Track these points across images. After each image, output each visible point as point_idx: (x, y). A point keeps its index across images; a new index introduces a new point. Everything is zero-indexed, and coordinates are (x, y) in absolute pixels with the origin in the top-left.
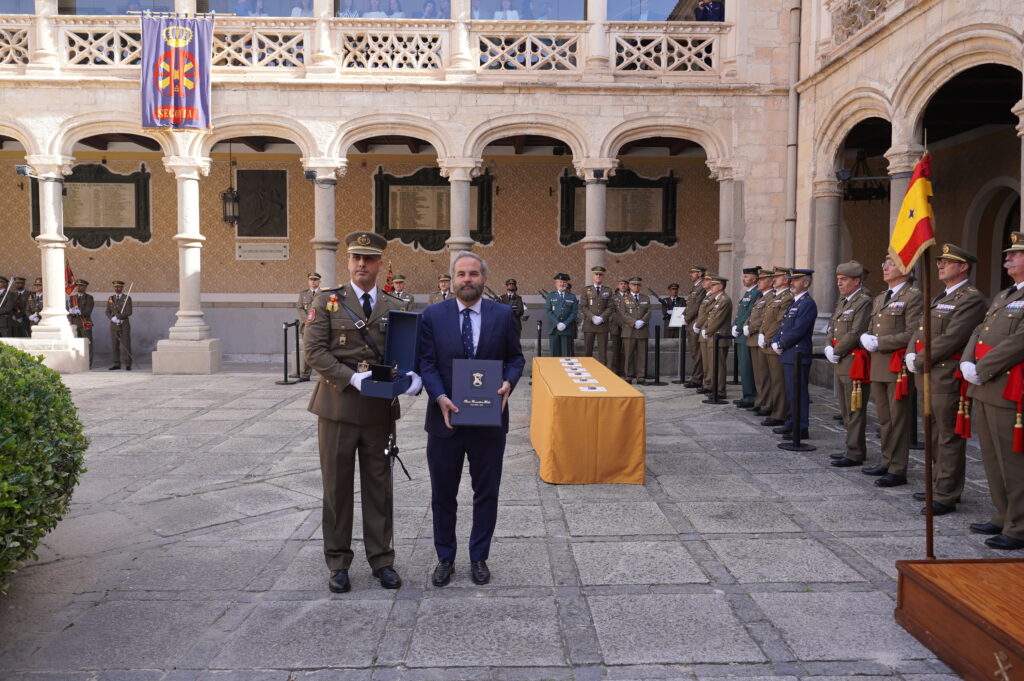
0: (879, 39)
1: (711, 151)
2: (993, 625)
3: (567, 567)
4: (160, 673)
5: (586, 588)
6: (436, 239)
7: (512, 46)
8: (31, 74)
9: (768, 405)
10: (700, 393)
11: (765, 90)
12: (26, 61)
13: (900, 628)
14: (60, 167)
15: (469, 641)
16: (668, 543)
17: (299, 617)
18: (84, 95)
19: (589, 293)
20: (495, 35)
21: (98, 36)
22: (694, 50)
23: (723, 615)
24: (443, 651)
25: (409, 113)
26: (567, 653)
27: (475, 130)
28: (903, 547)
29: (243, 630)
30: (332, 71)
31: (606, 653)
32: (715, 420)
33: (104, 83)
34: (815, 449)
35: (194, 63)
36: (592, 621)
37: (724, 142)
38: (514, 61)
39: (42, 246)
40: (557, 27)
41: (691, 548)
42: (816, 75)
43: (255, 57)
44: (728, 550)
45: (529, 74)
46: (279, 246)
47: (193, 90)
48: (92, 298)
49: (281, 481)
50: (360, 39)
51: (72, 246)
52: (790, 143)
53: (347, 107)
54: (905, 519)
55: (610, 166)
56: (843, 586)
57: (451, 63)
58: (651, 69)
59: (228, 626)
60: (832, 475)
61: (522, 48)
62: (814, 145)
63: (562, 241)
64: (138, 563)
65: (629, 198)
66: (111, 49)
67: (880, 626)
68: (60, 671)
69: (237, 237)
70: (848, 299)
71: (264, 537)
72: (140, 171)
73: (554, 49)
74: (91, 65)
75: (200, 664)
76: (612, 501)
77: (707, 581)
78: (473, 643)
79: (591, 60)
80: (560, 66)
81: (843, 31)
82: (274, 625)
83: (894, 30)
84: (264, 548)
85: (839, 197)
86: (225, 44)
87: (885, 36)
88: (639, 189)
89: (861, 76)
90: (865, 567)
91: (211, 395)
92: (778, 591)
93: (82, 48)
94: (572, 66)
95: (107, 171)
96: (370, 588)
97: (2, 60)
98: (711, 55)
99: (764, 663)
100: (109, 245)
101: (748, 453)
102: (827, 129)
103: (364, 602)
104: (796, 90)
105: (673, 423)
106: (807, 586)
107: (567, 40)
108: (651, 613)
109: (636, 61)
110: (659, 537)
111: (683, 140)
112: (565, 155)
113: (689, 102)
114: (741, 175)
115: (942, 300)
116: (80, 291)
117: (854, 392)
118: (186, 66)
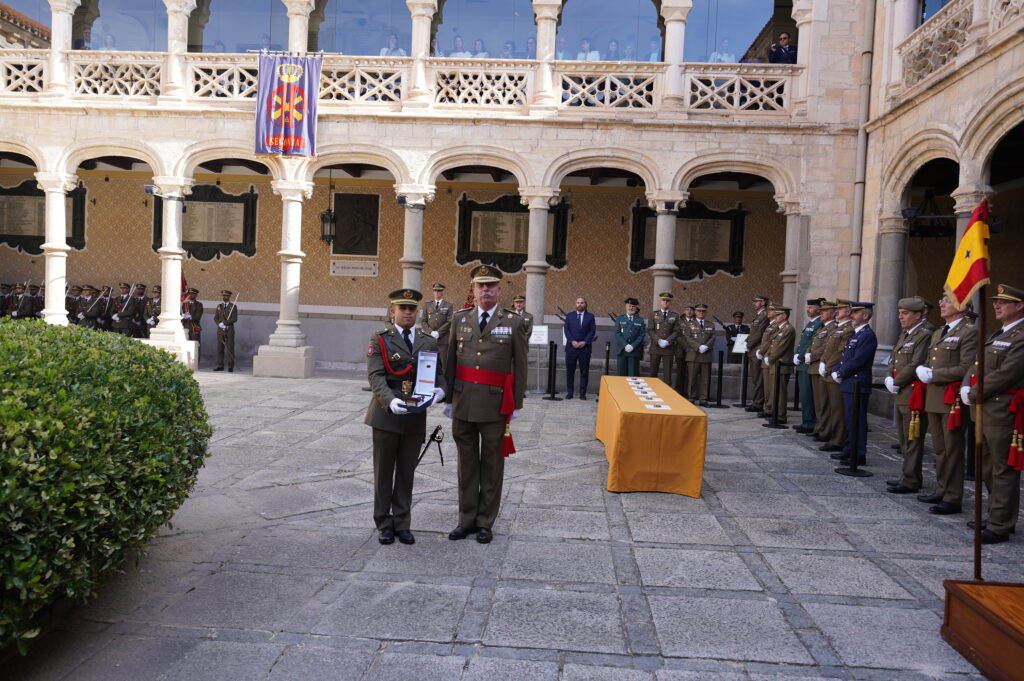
0: (950, 83)
1: (779, 187)
3: (630, 568)
4: (269, 634)
5: (647, 588)
6: (513, 262)
7: (592, 85)
8: (163, 104)
9: (827, 431)
10: (760, 417)
11: (835, 129)
12: (157, 93)
13: (946, 644)
14: (182, 187)
15: (539, 627)
16: (724, 553)
17: (388, 596)
18: (206, 124)
19: (656, 317)
20: (577, 74)
21: (220, 72)
22: (766, 90)
23: (775, 620)
24: (516, 634)
25: (495, 146)
26: (628, 643)
27: (554, 161)
29: (339, 603)
30: (425, 105)
31: (664, 645)
32: (774, 443)
33: (224, 114)
34: (871, 475)
35: (303, 97)
36: (651, 617)
37: (793, 180)
38: (594, 99)
39: (162, 257)
40: (635, 67)
41: (747, 559)
42: (885, 117)
43: (357, 92)
44: (782, 563)
45: (607, 111)
46: (370, 264)
47: (302, 121)
48: (201, 305)
50: (452, 77)
52: (858, 181)
53: (438, 138)
54: (957, 545)
55: (681, 198)
56: (892, 602)
57: (535, 100)
59: (326, 599)
60: (887, 501)
61: (602, 86)
62: (882, 184)
63: (632, 267)
64: (247, 540)
65: (698, 228)
66: (231, 83)
67: (926, 641)
68: (186, 626)
69: (332, 255)
70: (910, 332)
71: (355, 525)
72: (249, 191)
73: (631, 88)
74: (213, 97)
75: (303, 629)
76: (673, 512)
77: (761, 589)
78: (542, 629)
79: (666, 99)
80: (637, 104)
81: (914, 75)
82: (366, 601)
83: (965, 74)
84: (357, 534)
85: (905, 234)
86: (331, 80)
87: (955, 80)
88: (709, 220)
89: (930, 118)
90: (915, 587)
91: (305, 397)
92: (828, 603)
93: (206, 82)
94: (649, 104)
95: (219, 191)
96: (450, 575)
97: (137, 92)
98: (782, 96)
99: (812, 666)
100: (218, 258)
101: (805, 476)
102: (895, 168)
103: (445, 587)
104: (865, 130)
105: (733, 444)
106: (856, 600)
107: (644, 80)
108: (707, 614)
109: (709, 100)
110: (716, 547)
111: (753, 175)
112: (638, 187)
113: (760, 140)
114: (808, 210)
115: (998, 337)
116: (192, 299)
117: (912, 422)
118: (296, 99)
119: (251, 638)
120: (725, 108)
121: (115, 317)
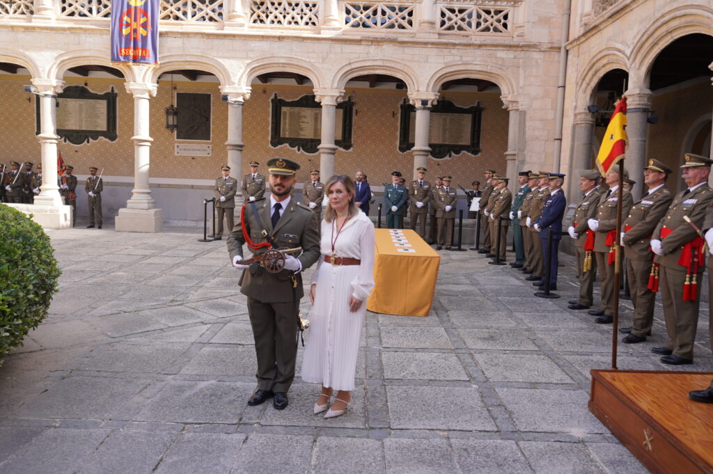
0: (624, 13)
1: (504, 89)
2: (645, 412)
3: (377, 367)
4: (100, 422)
5: (387, 381)
6: (311, 145)
7: (368, 11)
8: (36, 22)
9: (532, 267)
10: (487, 257)
11: (544, 47)
12: (32, 13)
13: (591, 413)
14: (55, 87)
15: (304, 411)
16: (446, 355)
17: (195, 391)
18: (72, 38)
19: (414, 185)
20: (356, 3)
22: (496, 17)
23: (475, 401)
25: (295, 57)
26: (367, 420)
27: (340, 69)
29: (157, 398)
30: (242, 25)
31: (392, 421)
32: (494, 275)
33: (85, 30)
34: (559, 297)
35: (147, 17)
36: (387, 401)
37: (514, 84)
38: (369, 22)
39: (41, 141)
41: (462, 358)
42: (579, 38)
43: (189, 15)
44: (486, 360)
45: (379, 31)
46: (205, 146)
47: (146, 36)
48: (76, 178)
49: (194, 305)
50: (262, 4)
51: (64, 142)
52: (560, 85)
53: (252, 51)
54: (610, 345)
55: (433, 98)
56: (558, 386)
57: (325, 22)
59: (148, 395)
60: (567, 315)
61: (375, 13)
62: (576, 87)
63: (401, 149)
64: (94, 354)
65: (448, 120)
66: (90, 6)
67: (577, 412)
68: (37, 418)
69: (176, 140)
70: (587, 195)
71: (178, 341)
72: (110, 91)
73: (397, 14)
74: (76, 17)
75: (127, 417)
76: (414, 326)
77: (468, 379)
78: (306, 412)
79: (423, 23)
80: (402, 27)
81: (600, 7)
82: (178, 395)
83: (634, 7)
84: (177, 347)
85: (592, 124)
86: (169, 4)
88: (455, 114)
89: (610, 39)
90: (576, 375)
91: (154, 247)
92: (514, 387)
93: (71, 5)
94: (410, 26)
95: (88, 91)
96: (244, 375)
97: (15, 12)
98: (507, 21)
99: (496, 432)
100: (88, 142)
101: (512, 298)
102: (585, 76)
103: (239, 384)
104: (565, 48)
105: (465, 276)
106: (534, 385)
107: (406, 8)
108: (427, 398)
109: (454, 24)
110: (441, 350)
111: (485, 81)
112: (404, 89)
113: (490, 54)
114: (524, 107)
115: (645, 198)
116: (68, 174)
117: (586, 259)
118: (142, 19)
119: (85, 425)
120: (465, 30)
121: (8, 188)
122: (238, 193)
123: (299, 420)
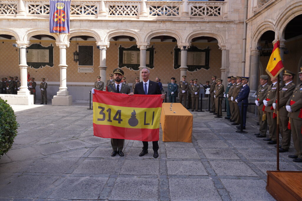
0: (272, 6)
1: (219, 41)
3: (164, 169)
4: (32, 199)
5: (169, 176)
6: (136, 67)
7: (159, 9)
8: (18, 17)
9: (234, 119)
10: (214, 114)
11: (237, 22)
12: (16, 13)
13: (267, 192)
14: (26, 44)
15: (129, 192)
16: (197, 162)
17: (78, 182)
18: (33, 23)
19: (181, 83)
20: (154, 5)
21: (37, 6)
22: (215, 10)
23: (211, 186)
24: (121, 195)
25: (128, 29)
26: (159, 197)
27: (148, 34)
28: (271, 165)
29: (60, 186)
30: (105, 16)
31: (171, 197)
32: (217, 123)
33: (39, 20)
34: (247, 133)
35: (65, 14)
36: (169, 187)
37: (224, 38)
38: (160, 13)
39: (21, 67)
40: (173, 3)
41: (204, 163)
42: (252, 18)
43: (83, 12)
44: (216, 165)
45: (164, 17)
46: (91, 68)
47: (65, 22)
48: (36, 83)
49: (82, 139)
50: (114, 7)
51: (31, 68)
52: (244, 38)
53: (110, 27)
54: (273, 156)
55: (188, 45)
56: (250, 178)
57: (141, 14)
58: (201, 16)
59: (57, 184)
61: (162, 9)
62: (251, 39)
63: (175, 68)
64: (35, 163)
65: (195, 55)
66: (41, 10)
67: (261, 192)
68: (3, 198)
69: (78, 66)
70: (263, 86)
71: (74, 156)
72: (50, 46)
73: (172, 9)
74: (35, 14)
75: (45, 197)
76: (182, 148)
77: (207, 174)
79: (183, 13)
80: (174, 15)
81: (261, 4)
82: (71, 185)
83: (276, 3)
84: (73, 160)
85: (258, 55)
86: (74, 8)
87: (273, 5)
88: (198, 52)
89: (266, 18)
90: (259, 172)
91: (68, 112)
92: (230, 179)
93: (33, 9)
94: (178, 15)
95: (41, 46)
96: (102, 174)
97: (9, 13)
98: (220, 11)
100: (41, 67)
101: (226, 134)
102: (255, 34)
103: (100, 178)
104: (246, 22)
105: (204, 123)
106: (239, 177)
107: (176, 7)
108: (188, 185)
109: (197, 13)
110: (194, 160)
111: (211, 37)
112: (176, 42)
113: (213, 26)
114: (229, 48)
115: (284, 87)
116: (32, 81)
117: (263, 115)
118: (63, 15)
122: (104, 88)
123: (127, 197)
